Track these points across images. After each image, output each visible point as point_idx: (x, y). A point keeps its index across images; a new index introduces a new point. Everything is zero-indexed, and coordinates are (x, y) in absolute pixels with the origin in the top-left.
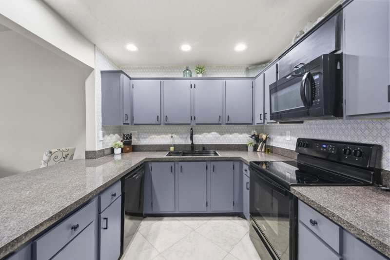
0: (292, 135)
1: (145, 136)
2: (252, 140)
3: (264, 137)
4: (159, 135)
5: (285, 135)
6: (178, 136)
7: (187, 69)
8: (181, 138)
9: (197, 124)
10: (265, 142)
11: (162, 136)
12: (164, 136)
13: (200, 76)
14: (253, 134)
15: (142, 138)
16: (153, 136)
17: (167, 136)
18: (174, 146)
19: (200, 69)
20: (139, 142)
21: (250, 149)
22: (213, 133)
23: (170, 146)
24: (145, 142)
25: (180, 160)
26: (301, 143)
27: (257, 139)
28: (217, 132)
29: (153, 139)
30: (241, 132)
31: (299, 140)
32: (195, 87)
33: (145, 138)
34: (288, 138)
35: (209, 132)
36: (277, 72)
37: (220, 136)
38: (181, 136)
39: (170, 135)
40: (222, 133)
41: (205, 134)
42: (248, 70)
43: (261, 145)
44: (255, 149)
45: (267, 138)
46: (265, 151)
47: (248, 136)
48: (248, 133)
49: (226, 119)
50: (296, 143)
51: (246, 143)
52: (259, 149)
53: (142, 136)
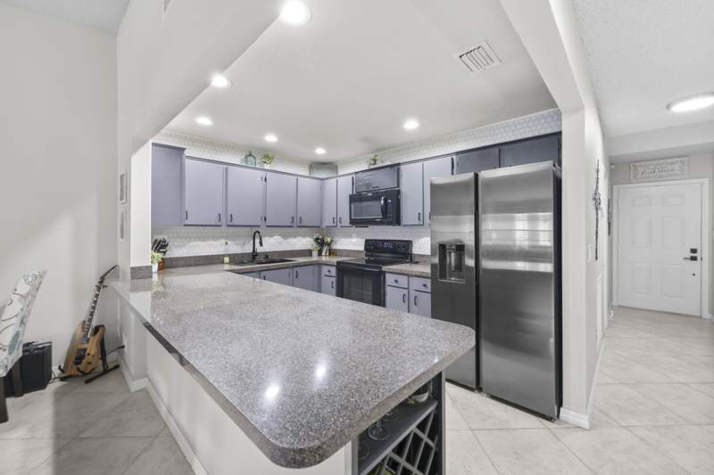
0: (358, 237)
1: (181, 243)
2: (315, 244)
3: (329, 240)
4: (204, 241)
5: (351, 237)
6: (233, 243)
7: (250, 154)
8: (237, 244)
9: (268, 226)
10: (329, 244)
11: (208, 242)
12: (213, 242)
13: (268, 166)
14: (315, 237)
15: (176, 247)
16: (195, 243)
17: (218, 242)
18: (229, 255)
21: (315, 253)
22: (276, 237)
23: (224, 256)
24: (181, 252)
26: (368, 243)
27: (321, 243)
28: (281, 236)
29: (195, 246)
30: (304, 236)
31: (367, 241)
32: (266, 181)
33: (180, 247)
34: (354, 240)
35: (271, 236)
36: (353, 184)
37: (283, 240)
39: (223, 241)
40: (285, 237)
42: (311, 166)
43: (325, 248)
44: (320, 253)
45: (332, 241)
46: (330, 254)
47: (312, 240)
48: (311, 236)
49: (299, 220)
50: (364, 243)
51: (310, 248)
52: (323, 253)
53: (176, 243)
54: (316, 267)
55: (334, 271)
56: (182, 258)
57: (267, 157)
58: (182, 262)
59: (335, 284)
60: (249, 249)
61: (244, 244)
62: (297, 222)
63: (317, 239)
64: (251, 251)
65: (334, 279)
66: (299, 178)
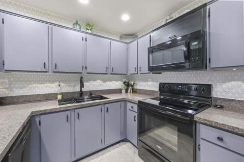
0: (153, 81)
1: (21, 86)
2: (124, 86)
3: (132, 83)
4: (43, 84)
5: (148, 81)
6: (66, 85)
7: (77, 23)
8: (69, 86)
9: (88, 73)
10: (132, 86)
11: (46, 85)
12: (50, 84)
13: (90, 32)
14: (124, 81)
15: (17, 88)
16: (35, 85)
17: (53, 85)
18: (62, 94)
19: (89, 25)
20: (12, 93)
21: (124, 91)
23: (57, 94)
24: (21, 92)
25: (78, 107)
26: (162, 86)
27: (127, 85)
28: (101, 80)
29: (34, 88)
30: (117, 81)
31: (160, 84)
32: (86, 40)
33: (21, 88)
34: (150, 83)
35: (94, 81)
36: (150, 40)
37: (103, 83)
38: (69, 84)
39: (57, 84)
40: (104, 81)
41: (91, 82)
42: (121, 37)
43: (130, 88)
44: (127, 91)
45: (134, 84)
46: (133, 92)
47: (122, 83)
48: (121, 80)
49: (111, 70)
50: (158, 86)
51: (120, 87)
52: (129, 91)
53: (17, 86)
54: (123, 103)
55: (136, 108)
56: (23, 97)
57: (88, 25)
58: (22, 100)
59: (136, 118)
60: (78, 89)
61: (74, 86)
62: (110, 71)
63: (125, 83)
64: (79, 90)
65: (136, 114)
66: (112, 41)
